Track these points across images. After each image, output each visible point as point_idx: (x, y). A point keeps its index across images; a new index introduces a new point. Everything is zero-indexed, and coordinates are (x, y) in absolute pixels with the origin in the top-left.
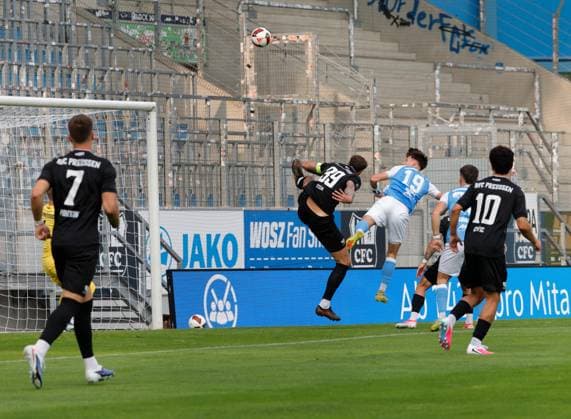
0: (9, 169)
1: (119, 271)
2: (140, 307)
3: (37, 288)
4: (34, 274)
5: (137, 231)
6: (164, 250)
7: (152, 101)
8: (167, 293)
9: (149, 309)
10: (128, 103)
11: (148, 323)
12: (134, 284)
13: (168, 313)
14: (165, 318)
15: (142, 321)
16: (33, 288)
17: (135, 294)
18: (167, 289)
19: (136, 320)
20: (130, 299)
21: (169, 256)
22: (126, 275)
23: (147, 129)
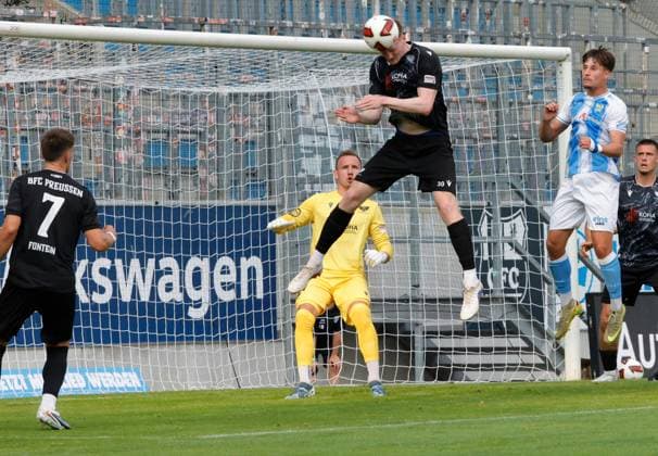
0: (355, 147)
1: (517, 295)
2: (547, 348)
3: (398, 320)
4: (394, 301)
5: (542, 237)
6: (582, 265)
7: (563, 45)
8: (585, 327)
9: (561, 352)
10: (528, 49)
11: (558, 373)
12: (539, 314)
13: (588, 357)
14: (584, 363)
15: (551, 369)
16: (391, 321)
17: (540, 331)
18: (587, 322)
19: (542, 367)
20: (533, 337)
21: (589, 272)
22: (526, 300)
23: (559, 86)
